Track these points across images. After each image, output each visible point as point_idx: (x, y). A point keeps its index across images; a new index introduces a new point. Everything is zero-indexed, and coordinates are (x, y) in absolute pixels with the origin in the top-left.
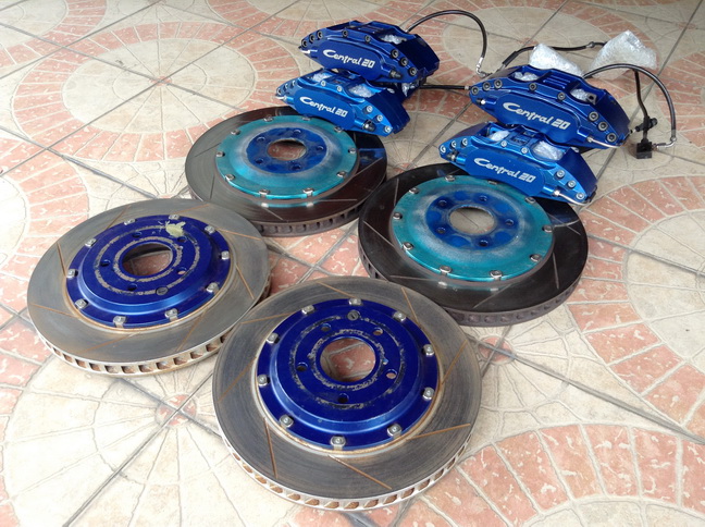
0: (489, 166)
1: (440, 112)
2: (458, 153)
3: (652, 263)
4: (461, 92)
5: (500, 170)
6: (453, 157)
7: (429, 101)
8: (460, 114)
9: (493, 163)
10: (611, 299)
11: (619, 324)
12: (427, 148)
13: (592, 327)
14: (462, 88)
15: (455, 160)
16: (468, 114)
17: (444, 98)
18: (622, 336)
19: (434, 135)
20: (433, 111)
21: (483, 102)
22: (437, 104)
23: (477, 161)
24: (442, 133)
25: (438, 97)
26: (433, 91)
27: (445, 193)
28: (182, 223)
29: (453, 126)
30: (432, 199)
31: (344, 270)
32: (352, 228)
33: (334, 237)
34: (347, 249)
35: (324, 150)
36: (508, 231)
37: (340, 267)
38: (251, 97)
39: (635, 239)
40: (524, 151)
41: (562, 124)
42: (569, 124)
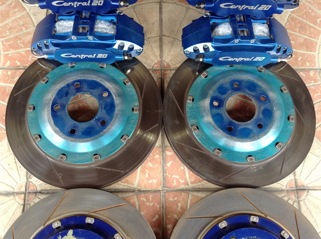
0: (230, 59)
5: (239, 60)
9: (233, 57)
19: (157, 25)
23: (221, 59)
27: (211, 93)
28: (71, 232)
29: (164, 10)
30: (207, 102)
31: (181, 181)
32: (163, 142)
33: (157, 156)
34: (171, 162)
35: (110, 94)
36: (267, 106)
37: (177, 180)
38: (4, 51)
39: (316, 59)
40: (252, 42)
41: (265, 7)
42: (270, 6)
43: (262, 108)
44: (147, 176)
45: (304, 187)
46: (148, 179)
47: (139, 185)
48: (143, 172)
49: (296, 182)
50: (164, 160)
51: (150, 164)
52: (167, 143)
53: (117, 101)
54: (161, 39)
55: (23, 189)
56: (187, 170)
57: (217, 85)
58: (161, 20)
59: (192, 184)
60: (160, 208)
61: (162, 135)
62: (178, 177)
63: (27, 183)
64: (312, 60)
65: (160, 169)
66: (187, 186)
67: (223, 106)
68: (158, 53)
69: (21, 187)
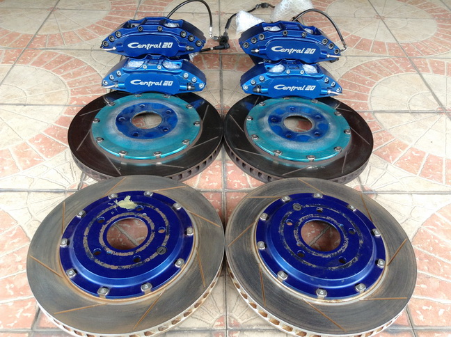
0: (285, 88)
1: (209, 68)
2: (260, 87)
3: (388, 114)
4: (210, 51)
8: (221, 66)
10: (387, 141)
11: (403, 153)
13: (393, 159)
18: (409, 158)
19: (218, 83)
21: (257, 51)
27: (269, 113)
28: (128, 197)
29: (223, 74)
30: (266, 119)
31: (243, 185)
32: (223, 157)
33: (218, 166)
34: (232, 171)
35: (173, 112)
36: (322, 122)
37: (239, 184)
38: (72, 95)
39: (369, 105)
40: (302, 72)
41: (310, 51)
42: (315, 50)
43: (318, 123)
44: (207, 180)
45: (372, 191)
46: (208, 182)
47: (198, 186)
48: (203, 177)
49: (362, 187)
50: (225, 170)
51: (211, 172)
52: (227, 157)
53: (179, 116)
54: (221, 92)
55: (76, 188)
56: (248, 177)
57: (275, 108)
58: (221, 80)
59: (253, 186)
60: (221, 204)
61: (223, 153)
62: (239, 181)
63: (80, 184)
64: (365, 106)
65: (220, 175)
66: (249, 189)
67: (280, 121)
68: (218, 99)
69: (74, 186)
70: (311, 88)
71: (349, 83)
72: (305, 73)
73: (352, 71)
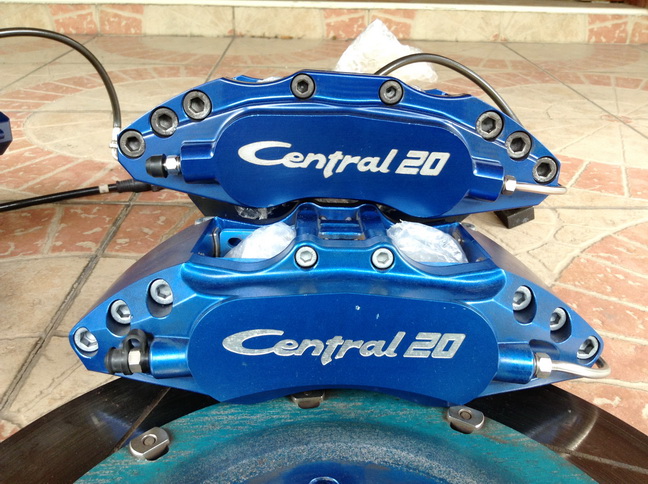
0: (284, 349)
1: (55, 249)
2: (147, 341)
4: (94, 199)
5: (330, 350)
6: (135, 358)
7: (18, 233)
8: (108, 241)
9: (296, 334)
12: (39, 347)
14: (93, 192)
15: (145, 367)
16: (128, 235)
17: (55, 219)
19: (50, 307)
20: (36, 251)
21: (172, 164)
22: (41, 235)
23: (234, 344)
24: (73, 294)
25: (40, 220)
26: (25, 212)
40: (381, 259)
41: (425, 163)
42: (444, 157)
70: (436, 345)
71: (594, 301)
72: (399, 265)
73: (589, 256)
